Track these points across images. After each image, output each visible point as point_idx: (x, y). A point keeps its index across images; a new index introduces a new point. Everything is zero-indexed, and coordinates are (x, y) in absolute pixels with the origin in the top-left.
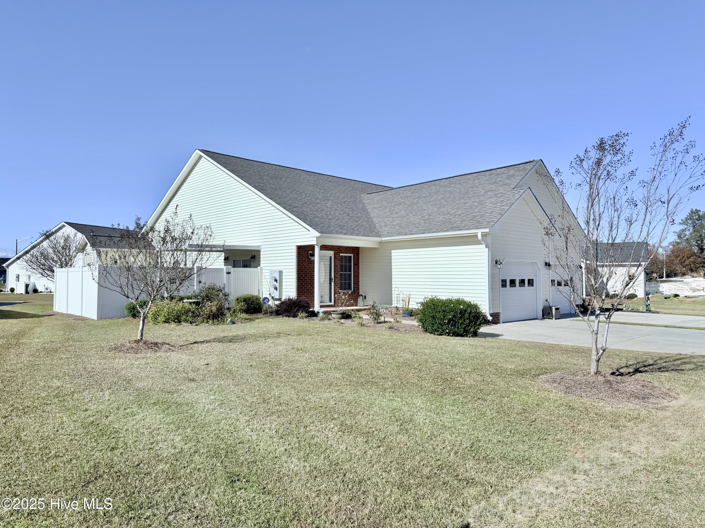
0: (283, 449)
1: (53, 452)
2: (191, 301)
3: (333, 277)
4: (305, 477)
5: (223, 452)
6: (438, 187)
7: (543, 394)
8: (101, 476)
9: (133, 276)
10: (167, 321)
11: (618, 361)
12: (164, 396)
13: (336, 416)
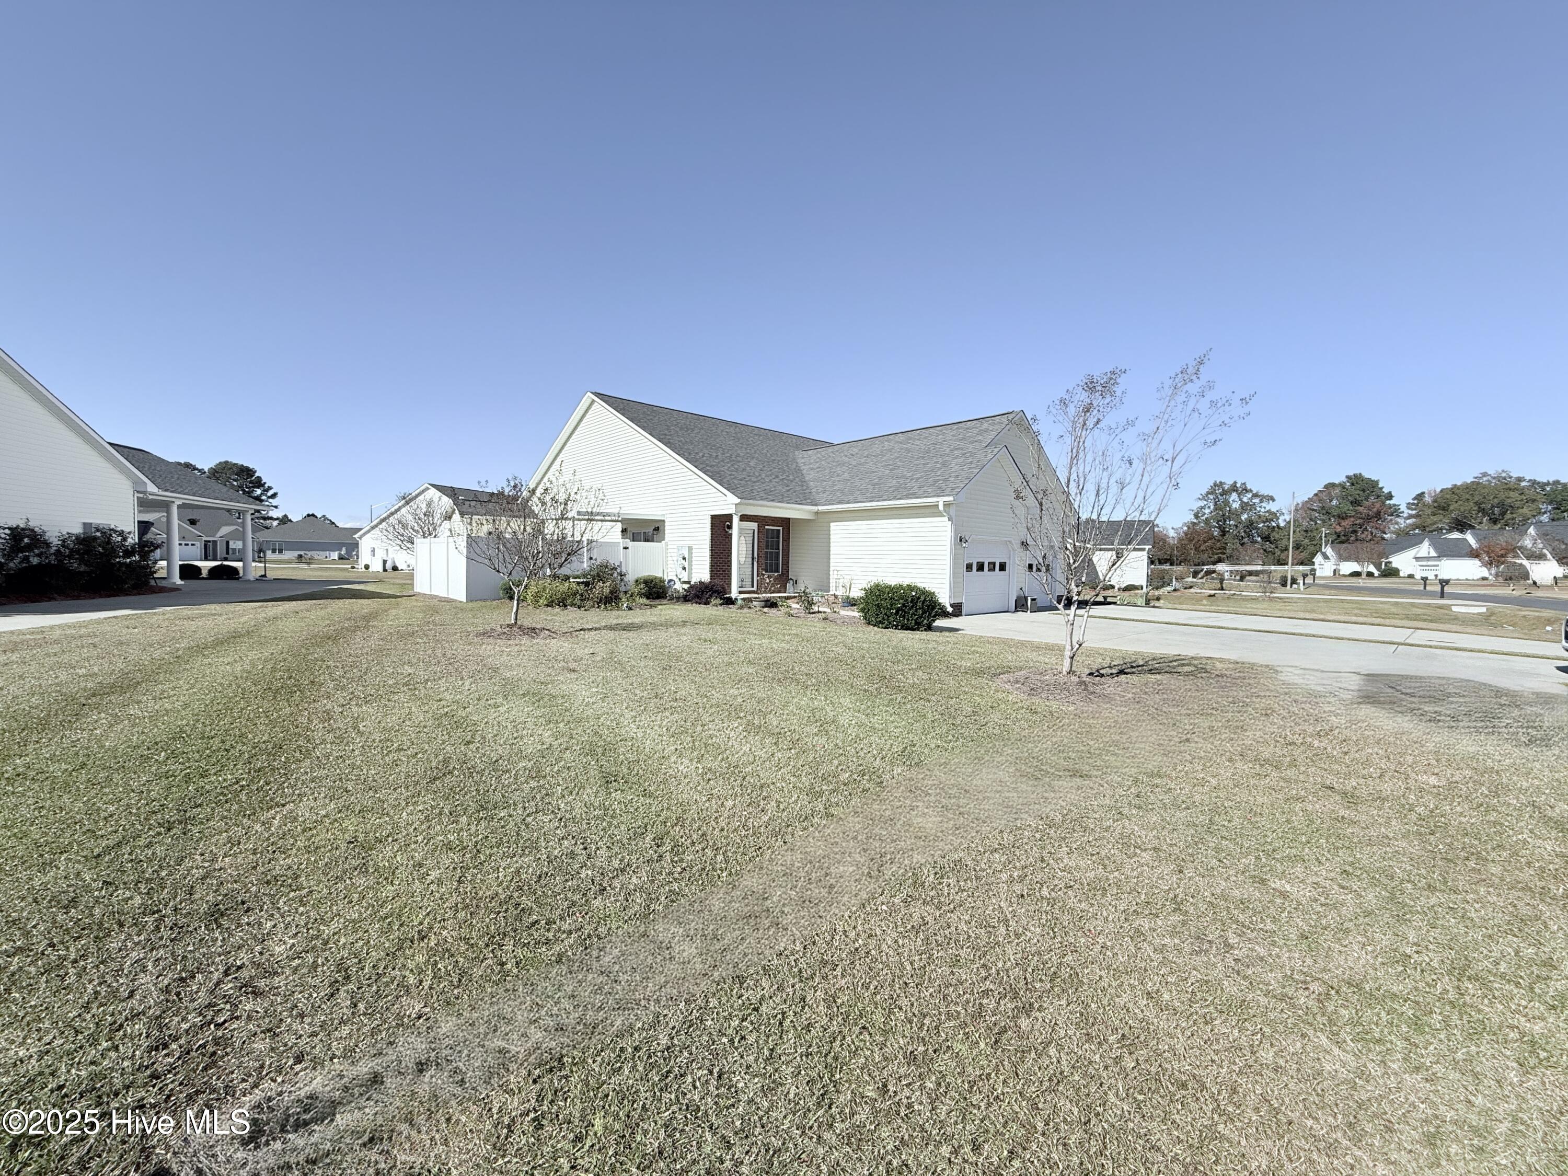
0: (673, 748)
1: (395, 745)
2: (578, 580)
3: (756, 555)
4: (696, 779)
5: (600, 750)
6: (892, 444)
7: (1000, 695)
8: (450, 773)
9: (504, 545)
10: (549, 605)
11: (1100, 660)
12: (535, 687)
13: (742, 715)
